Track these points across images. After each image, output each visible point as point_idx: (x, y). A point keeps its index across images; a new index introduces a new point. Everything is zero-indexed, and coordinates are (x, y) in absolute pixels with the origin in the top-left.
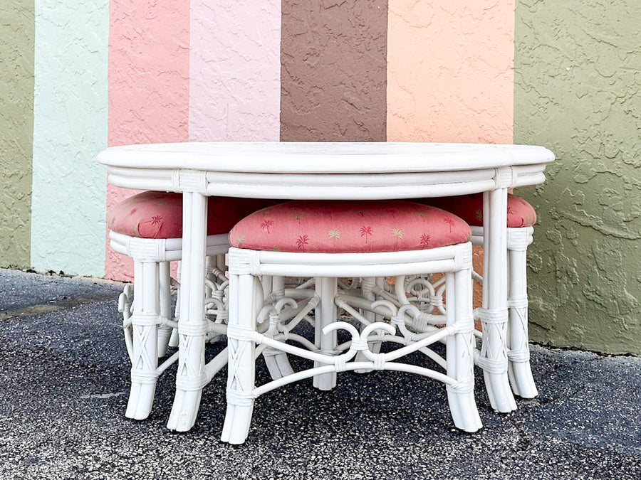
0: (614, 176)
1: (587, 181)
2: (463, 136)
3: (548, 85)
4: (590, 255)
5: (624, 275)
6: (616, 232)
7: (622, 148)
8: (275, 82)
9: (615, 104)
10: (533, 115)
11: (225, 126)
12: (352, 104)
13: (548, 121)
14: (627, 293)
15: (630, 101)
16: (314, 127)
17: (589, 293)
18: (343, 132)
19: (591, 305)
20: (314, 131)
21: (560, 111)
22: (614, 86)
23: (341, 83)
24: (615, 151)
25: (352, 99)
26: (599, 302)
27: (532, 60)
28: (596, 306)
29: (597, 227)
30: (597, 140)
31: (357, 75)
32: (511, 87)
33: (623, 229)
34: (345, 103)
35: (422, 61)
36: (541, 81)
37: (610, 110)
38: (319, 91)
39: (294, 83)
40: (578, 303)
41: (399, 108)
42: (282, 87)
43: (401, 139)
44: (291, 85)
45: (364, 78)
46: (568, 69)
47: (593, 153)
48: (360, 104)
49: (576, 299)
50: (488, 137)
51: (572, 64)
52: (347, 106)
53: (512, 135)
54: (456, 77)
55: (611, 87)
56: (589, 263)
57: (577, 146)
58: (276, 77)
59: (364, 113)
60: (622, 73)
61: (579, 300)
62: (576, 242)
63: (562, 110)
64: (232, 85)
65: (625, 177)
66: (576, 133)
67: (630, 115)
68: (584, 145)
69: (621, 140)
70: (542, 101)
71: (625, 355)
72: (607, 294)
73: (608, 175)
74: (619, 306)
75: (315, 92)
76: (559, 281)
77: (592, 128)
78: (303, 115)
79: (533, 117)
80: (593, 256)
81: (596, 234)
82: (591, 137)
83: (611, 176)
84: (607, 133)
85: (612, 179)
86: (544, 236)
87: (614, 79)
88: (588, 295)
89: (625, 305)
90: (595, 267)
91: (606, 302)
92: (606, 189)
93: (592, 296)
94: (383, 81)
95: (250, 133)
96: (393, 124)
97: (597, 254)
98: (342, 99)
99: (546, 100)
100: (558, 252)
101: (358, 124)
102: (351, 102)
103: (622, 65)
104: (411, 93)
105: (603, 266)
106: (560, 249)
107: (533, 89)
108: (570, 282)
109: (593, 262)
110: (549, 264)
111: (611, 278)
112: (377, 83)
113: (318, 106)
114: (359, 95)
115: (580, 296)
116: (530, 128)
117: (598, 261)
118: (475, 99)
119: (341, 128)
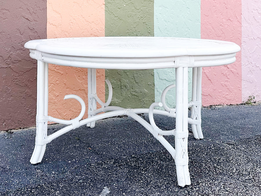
2: (84, 33)
3: (118, 12)
4: (133, 77)
5: (144, 83)
9: (140, 20)
10: (112, 24)
12: (27, 19)
13: (118, 26)
14: (145, 90)
15: (145, 19)
16: (4, 31)
18: (22, 33)
19: (133, 97)
20: (4, 33)
23: (20, 8)
25: (27, 16)
26: (136, 95)
27: (112, 1)
28: (135, 96)
30: (135, 33)
31: (30, 4)
32: (103, 13)
34: (23, 18)
36: (115, 10)
37: (139, 22)
38: (7, 11)
40: (129, 97)
41: (54, 21)
45: (34, 6)
46: (125, 6)
48: (32, 18)
50: (95, 33)
51: (126, 4)
52: (24, 20)
53: (105, 32)
54: (81, 7)
55: (139, 13)
56: (132, 81)
59: (34, 23)
60: (142, 8)
61: (129, 96)
62: (128, 73)
63: (123, 22)
66: (128, 31)
67: (145, 24)
68: (131, 35)
69: (143, 33)
70: (115, 18)
72: (139, 91)
74: (143, 95)
75: (3, 12)
76: (122, 90)
77: (133, 29)
79: (112, 25)
82: (133, 32)
84: (138, 31)
86: (117, 73)
87: (140, 10)
88: (132, 93)
89: (145, 94)
90: (135, 82)
91: (139, 94)
93: (134, 93)
94: (45, 7)
96: (50, 28)
97: (135, 77)
98: (21, 16)
99: (117, 18)
100: (122, 78)
101: (31, 29)
102: (26, 18)
103: (142, 5)
104: (60, 14)
105: (137, 81)
106: (123, 77)
107: (112, 13)
108: (126, 89)
109: (134, 80)
110: (118, 84)
111: (140, 85)
112: (41, 9)
113: (5, 20)
114: (31, 14)
115: (129, 94)
116: (111, 29)
117: (136, 80)
118: (89, 17)
119: (21, 31)
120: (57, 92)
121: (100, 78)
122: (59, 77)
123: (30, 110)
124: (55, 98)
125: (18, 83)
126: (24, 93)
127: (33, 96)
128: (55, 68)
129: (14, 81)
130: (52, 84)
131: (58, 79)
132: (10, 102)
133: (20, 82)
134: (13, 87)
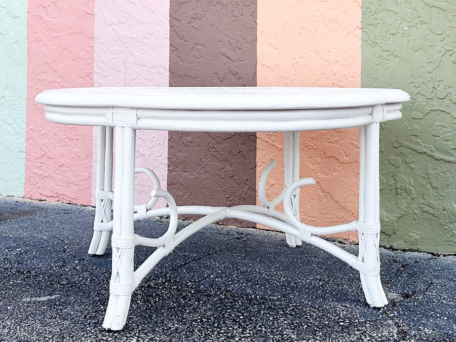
0: (445, 113)
1: (422, 117)
2: (320, 82)
3: (390, 41)
4: (424, 175)
5: (452, 191)
6: (447, 158)
7: (450, 91)
8: (165, 41)
9: (445, 56)
10: (377, 65)
11: (124, 76)
12: (228, 58)
13: (390, 70)
14: (455, 206)
16: (197, 76)
17: (424, 206)
18: (221, 79)
19: (425, 215)
20: (197, 79)
21: (400, 62)
22: (444, 42)
23: (219, 41)
24: (444, 93)
25: (229, 53)
26: (432, 213)
27: (376, 22)
28: (430, 216)
29: (431, 153)
30: (430, 85)
31: (233, 34)
32: (359, 43)
33: (451, 155)
34: (223, 56)
35: (286, 23)
36: (384, 38)
37: (441, 61)
38: (201, 47)
39: (180, 41)
40: (415, 214)
41: (267, 60)
42: (170, 45)
43: (268, 84)
44: (178, 42)
45: (239, 37)
46: (406, 28)
47: (426, 95)
48: (235, 57)
49: (413, 211)
50: (340, 83)
51: (409, 24)
52: (225, 60)
53: (360, 81)
54: (314, 35)
55: (441, 43)
56: (424, 182)
57: (414, 90)
58: (166, 37)
59: (238, 64)
60: (451, 32)
61: (416, 211)
62: (413, 165)
63: (401, 61)
64: (130, 42)
65: (452, 113)
66: (412, 79)
68: (419, 89)
69: (450, 85)
70: (384, 53)
71: (453, 255)
72: (438, 206)
73: (439, 112)
74: (449, 217)
75: (197, 48)
76: (399, 197)
77: (426, 75)
78: (188, 66)
79: (376, 67)
80: (427, 177)
81: (429, 159)
82: (425, 82)
83: (442, 113)
84: (438, 79)
85: (442, 116)
86: (387, 161)
87: (443, 36)
88: (423, 208)
89: (454, 215)
90: (429, 185)
91: (438, 213)
92: (438, 124)
93: (427, 208)
94: (254, 39)
95: (145, 81)
96: (261, 72)
97: (430, 175)
98: (220, 54)
99: (388, 53)
100: (399, 173)
101: (233, 73)
102: (227, 56)
103: (450, 26)
104: (277, 48)
105: (435, 185)
106: (400, 171)
107: (377, 44)
108: (408, 197)
109: (427, 181)
110: (391, 183)
111: (441, 194)
112: (248, 41)
113: (200, 59)
114: (234, 50)
115: (416, 209)
116: (375, 75)
117: (431, 180)
118: (330, 53)
119: (219, 76)
120: (272, 179)
121: (350, 165)
122: (275, 154)
123: (231, 199)
124: (269, 187)
125: (214, 154)
126: (224, 170)
127: (236, 178)
128: (269, 139)
129: (210, 151)
130: (264, 164)
131: (273, 157)
132: (205, 181)
133: (218, 153)
134: (208, 160)
